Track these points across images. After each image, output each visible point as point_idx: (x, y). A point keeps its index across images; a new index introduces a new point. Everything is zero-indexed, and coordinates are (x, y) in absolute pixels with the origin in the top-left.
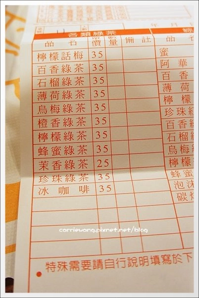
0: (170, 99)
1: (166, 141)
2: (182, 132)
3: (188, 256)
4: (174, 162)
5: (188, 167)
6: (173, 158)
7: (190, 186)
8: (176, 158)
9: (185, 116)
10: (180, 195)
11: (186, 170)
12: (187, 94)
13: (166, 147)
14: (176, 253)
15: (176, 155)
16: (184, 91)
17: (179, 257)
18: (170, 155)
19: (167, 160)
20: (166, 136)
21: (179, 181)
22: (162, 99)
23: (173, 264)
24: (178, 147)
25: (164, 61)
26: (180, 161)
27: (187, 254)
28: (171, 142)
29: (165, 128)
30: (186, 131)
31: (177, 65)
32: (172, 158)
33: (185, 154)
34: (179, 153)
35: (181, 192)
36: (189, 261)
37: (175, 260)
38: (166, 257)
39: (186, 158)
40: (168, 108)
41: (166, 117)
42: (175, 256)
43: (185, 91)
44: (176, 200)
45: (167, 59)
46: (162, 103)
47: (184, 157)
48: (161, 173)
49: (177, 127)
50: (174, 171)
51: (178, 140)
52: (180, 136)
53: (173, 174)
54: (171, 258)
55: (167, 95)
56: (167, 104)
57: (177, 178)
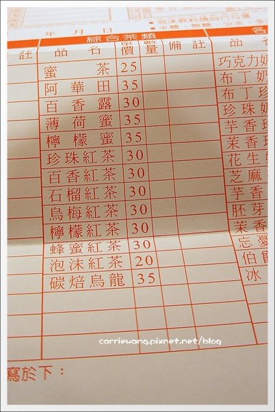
0: (56, 140)
1: (47, 201)
2: (71, 188)
3: (46, 370)
4: (58, 232)
5: (78, 239)
6: (57, 226)
7: (73, 266)
8: (61, 225)
9: (77, 164)
10: (54, 280)
11: (75, 243)
12: (82, 133)
13: (47, 210)
14: (28, 365)
15: (61, 221)
16: (77, 128)
17: (32, 371)
18: (52, 221)
19: (48, 229)
20: (47, 193)
21: (59, 259)
22: (44, 140)
23: (21, 382)
24: (65, 209)
25: (49, 86)
26: (66, 231)
27: (45, 367)
28: (54, 203)
29: (46, 182)
30: (78, 187)
31: (69, 91)
32: (54, 226)
33: (75, 220)
34: (66, 218)
35: (58, 276)
36: (45, 378)
37: (25, 376)
38: (13, 371)
39: (75, 226)
40: (53, 152)
41: (49, 166)
42: (26, 370)
43: (80, 128)
44: (47, 287)
45: (55, 82)
46: (44, 146)
47: (73, 225)
48: (37, 248)
49: (64, 181)
50: (56, 245)
51: (65, 199)
52: (69, 194)
53: (53, 249)
54: (20, 373)
55: (51, 135)
56: (52, 146)
57: (58, 255)
